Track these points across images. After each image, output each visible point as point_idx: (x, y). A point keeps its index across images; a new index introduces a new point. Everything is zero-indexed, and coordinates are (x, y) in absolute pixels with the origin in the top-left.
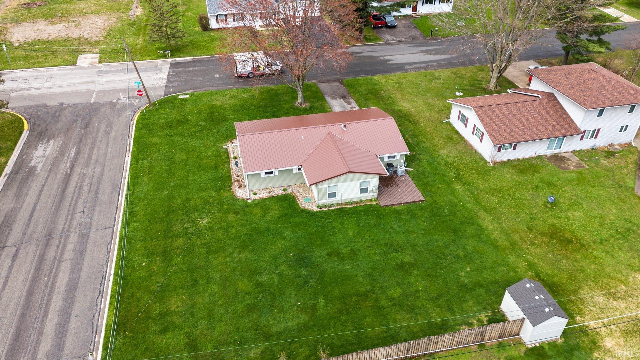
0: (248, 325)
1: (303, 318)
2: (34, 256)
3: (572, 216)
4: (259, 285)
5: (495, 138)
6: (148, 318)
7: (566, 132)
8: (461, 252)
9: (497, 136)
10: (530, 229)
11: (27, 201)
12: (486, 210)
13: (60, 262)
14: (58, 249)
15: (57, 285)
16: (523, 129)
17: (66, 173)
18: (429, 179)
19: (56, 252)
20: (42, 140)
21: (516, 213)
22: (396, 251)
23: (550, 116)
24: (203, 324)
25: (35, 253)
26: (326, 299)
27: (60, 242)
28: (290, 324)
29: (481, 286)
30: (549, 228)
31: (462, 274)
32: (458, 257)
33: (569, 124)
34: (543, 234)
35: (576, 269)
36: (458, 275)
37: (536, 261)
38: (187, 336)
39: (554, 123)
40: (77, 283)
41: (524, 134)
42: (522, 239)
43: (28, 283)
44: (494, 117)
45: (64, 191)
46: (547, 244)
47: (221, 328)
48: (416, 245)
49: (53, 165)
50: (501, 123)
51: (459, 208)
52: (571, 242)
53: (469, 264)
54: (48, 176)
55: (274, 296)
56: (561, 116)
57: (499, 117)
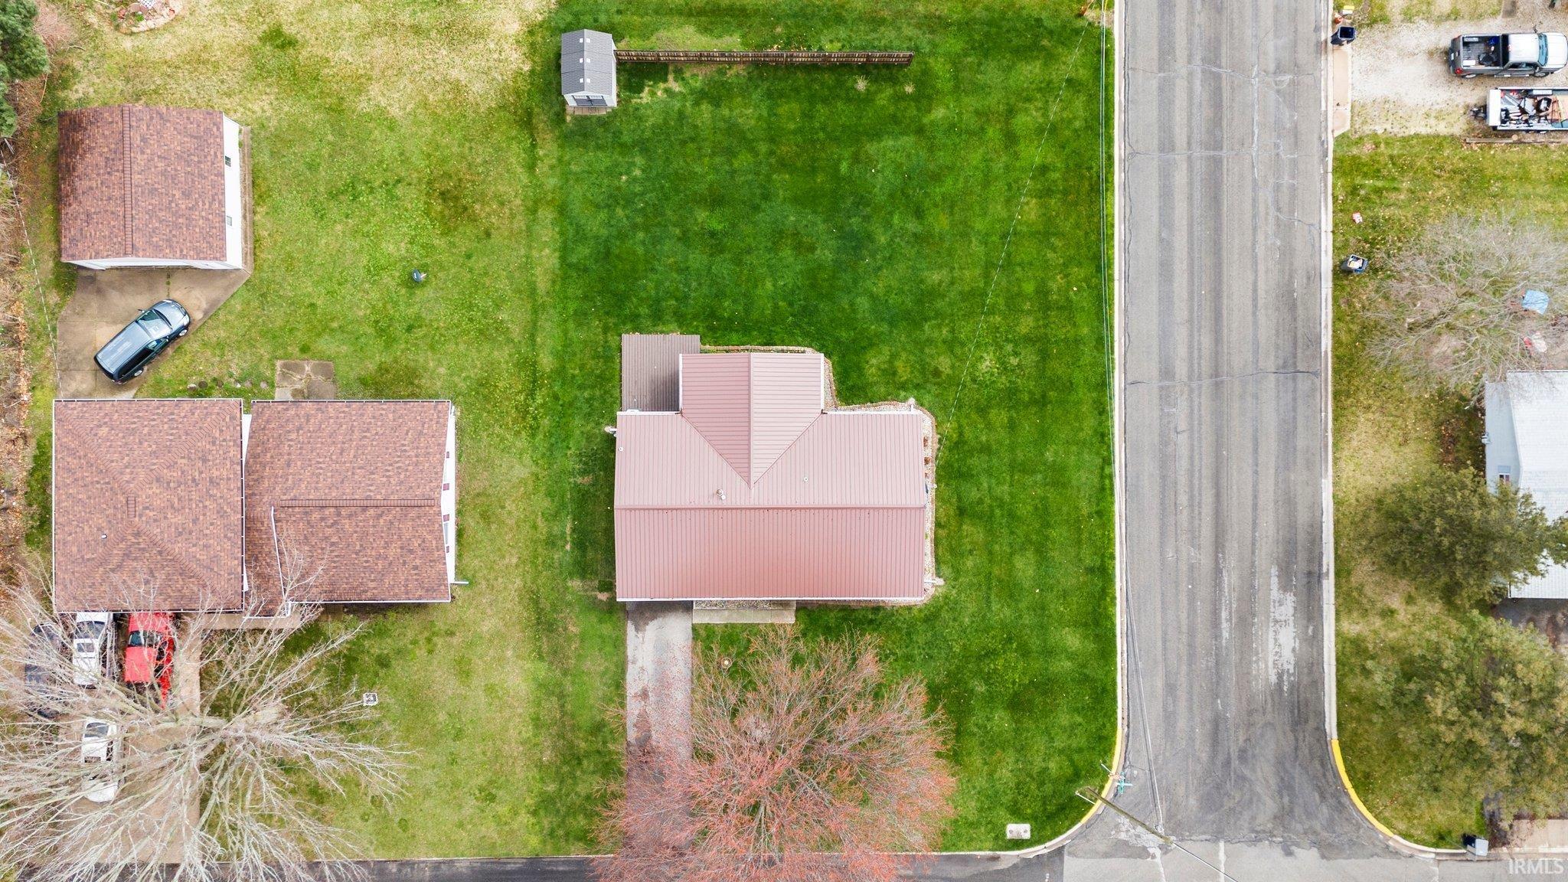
5: (439, 417)
7: (287, 409)
8: (619, 212)
9: (431, 420)
10: (488, 235)
13: (1190, 321)
14: (1200, 350)
15: (1186, 275)
17: (1223, 553)
19: (1200, 344)
25: (1229, 348)
27: (1199, 364)
29: (622, 145)
30: (455, 229)
31: (637, 173)
32: (629, 202)
34: (474, 219)
36: (643, 171)
37: (519, 170)
39: (293, 436)
41: (374, 417)
43: (1225, 287)
45: (1218, 496)
49: (1252, 587)
50: (405, 451)
51: (572, 307)
52: (443, 194)
53: (618, 188)
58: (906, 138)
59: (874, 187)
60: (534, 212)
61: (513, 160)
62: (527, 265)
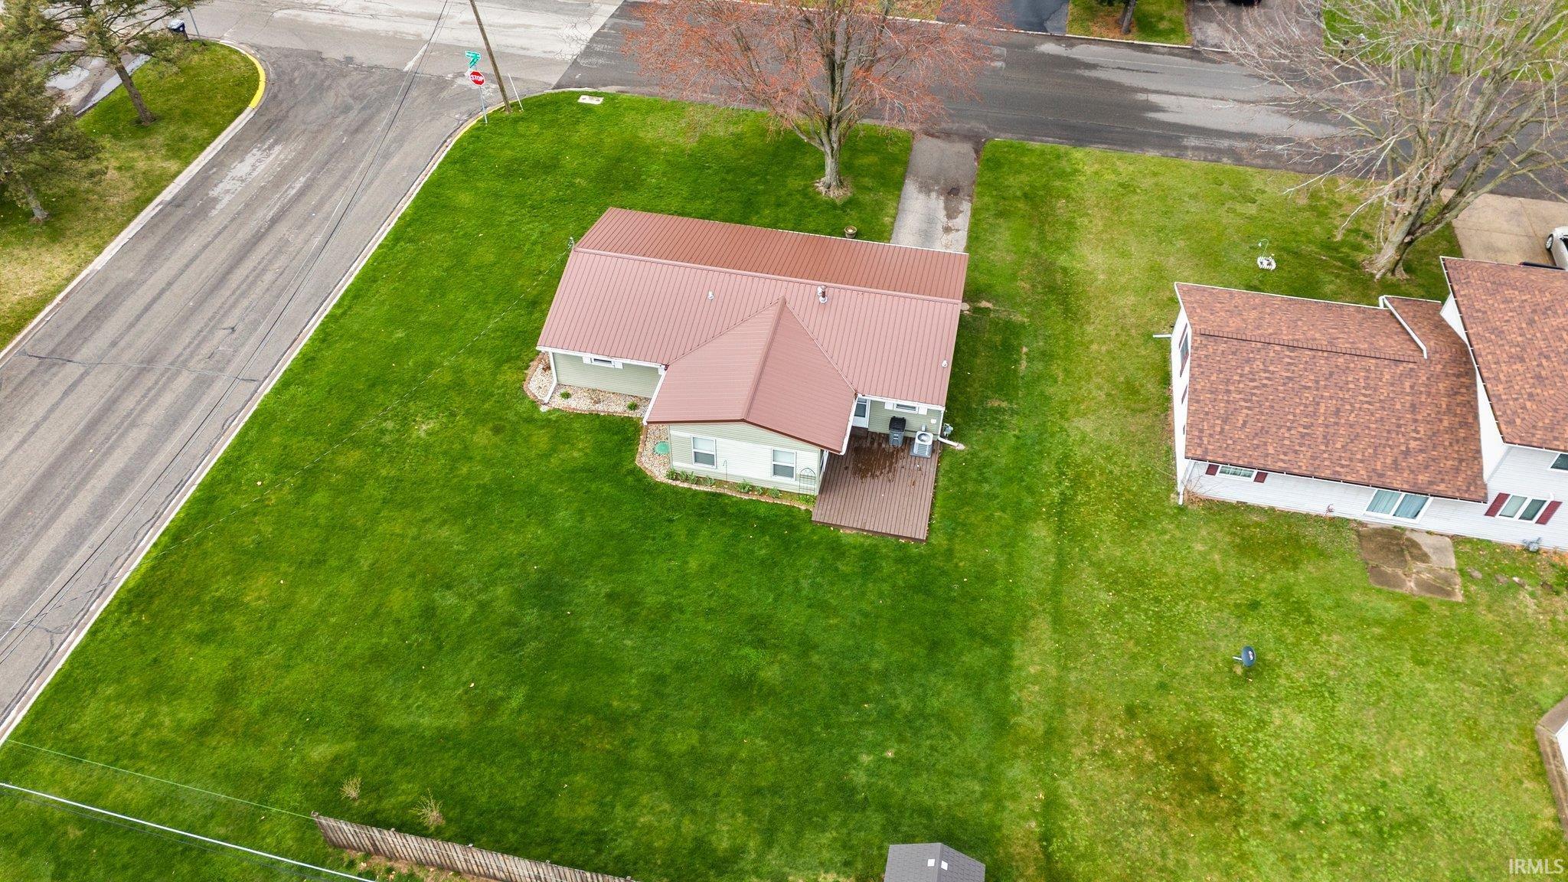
0: (350, 690)
1: (461, 719)
2: (101, 397)
3: (1278, 722)
4: (429, 612)
5: (1200, 438)
6: (196, 600)
7: (1431, 483)
8: (906, 704)
9: (1211, 435)
10: (1131, 712)
11: (159, 273)
12: (1057, 620)
13: (133, 425)
14: (144, 396)
15: (100, 472)
16: (1303, 436)
17: (258, 231)
18: (986, 487)
19: (139, 402)
20: (263, 142)
21: (1134, 657)
22: (760, 643)
23: (1416, 421)
24: (276, 652)
25: (106, 392)
26: (529, 698)
27: (156, 383)
28: (425, 721)
29: (885, 808)
30: (1186, 730)
31: (865, 759)
32: (889, 714)
33: (1461, 461)
34: (1155, 738)
35: (1160, 863)
36: (854, 759)
37: (1074, 801)
38: (236, 664)
39: (1413, 444)
40: (132, 480)
41: (1296, 452)
42: (1088, 731)
43: (58, 452)
44: (1237, 378)
45: (230, 270)
46: (1141, 769)
47: (302, 673)
48: (815, 647)
49: (247, 205)
50: (1245, 401)
51: (998, 590)
52: (1210, 787)
53: (901, 739)
54: (226, 227)
55: (440, 647)
56: (1451, 430)
57: (1253, 380)
58: (397, 724)
59: (480, 664)
60: (1050, 732)
61: (1085, 819)
62: (1066, 656)
